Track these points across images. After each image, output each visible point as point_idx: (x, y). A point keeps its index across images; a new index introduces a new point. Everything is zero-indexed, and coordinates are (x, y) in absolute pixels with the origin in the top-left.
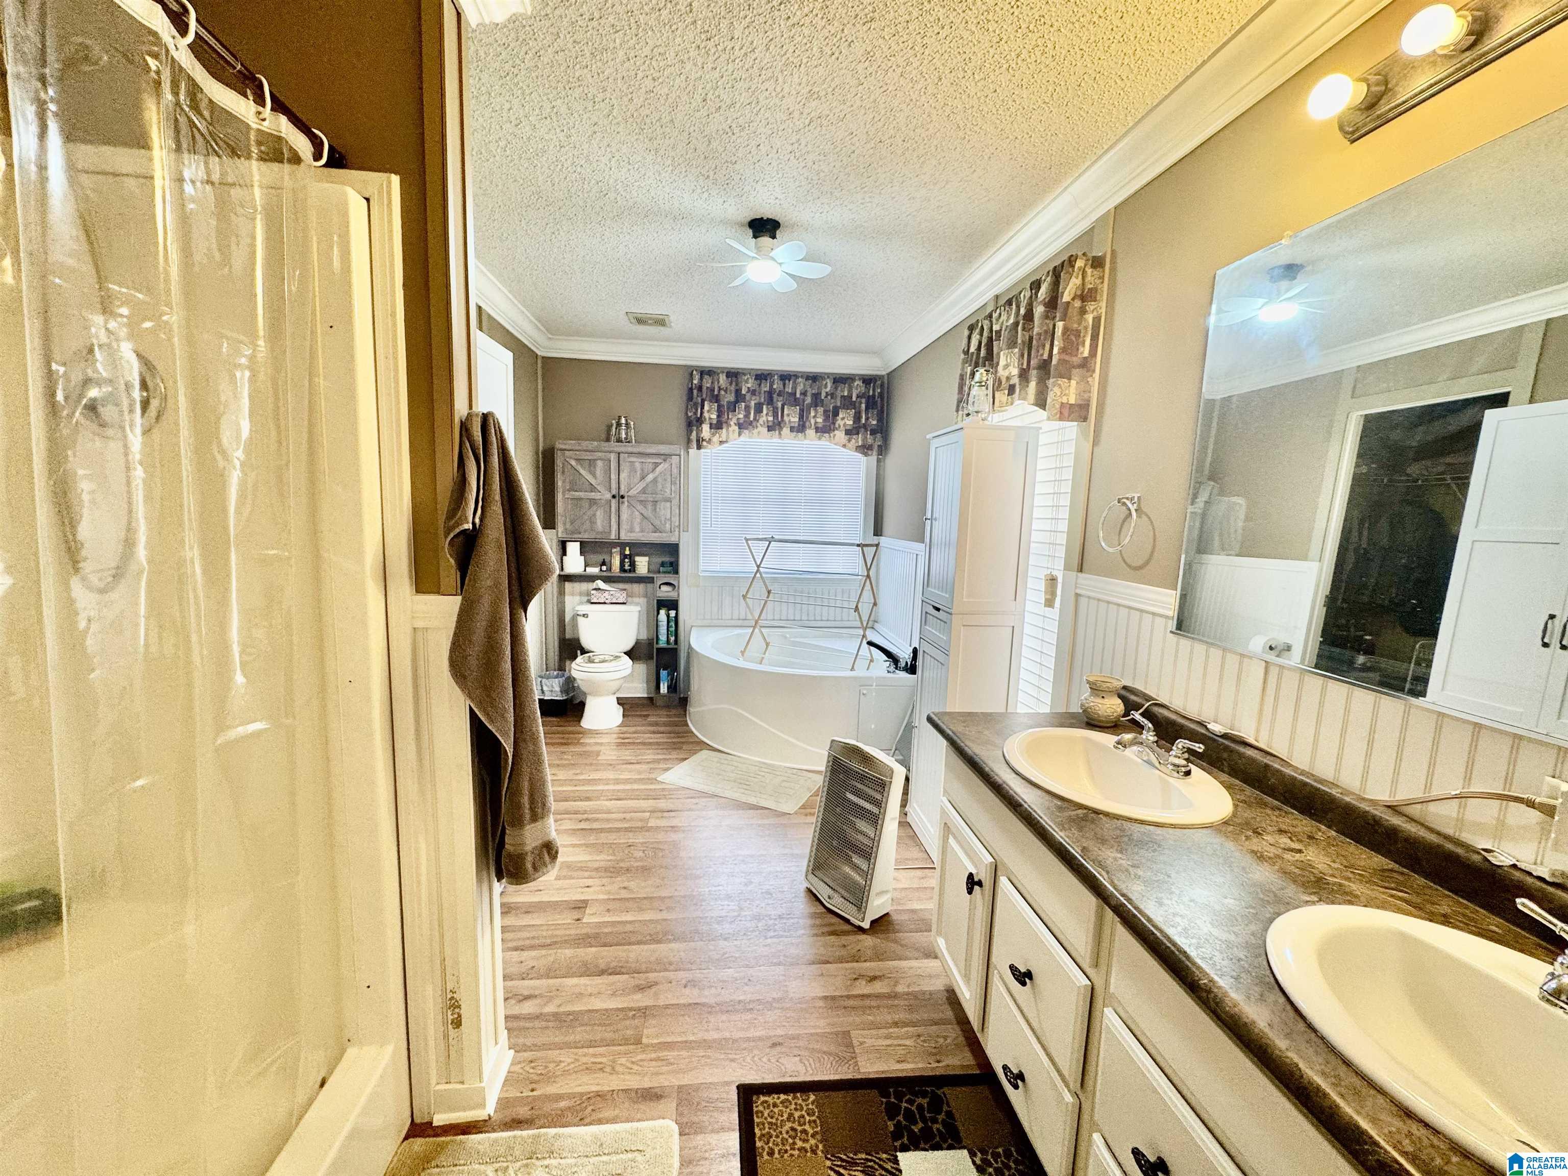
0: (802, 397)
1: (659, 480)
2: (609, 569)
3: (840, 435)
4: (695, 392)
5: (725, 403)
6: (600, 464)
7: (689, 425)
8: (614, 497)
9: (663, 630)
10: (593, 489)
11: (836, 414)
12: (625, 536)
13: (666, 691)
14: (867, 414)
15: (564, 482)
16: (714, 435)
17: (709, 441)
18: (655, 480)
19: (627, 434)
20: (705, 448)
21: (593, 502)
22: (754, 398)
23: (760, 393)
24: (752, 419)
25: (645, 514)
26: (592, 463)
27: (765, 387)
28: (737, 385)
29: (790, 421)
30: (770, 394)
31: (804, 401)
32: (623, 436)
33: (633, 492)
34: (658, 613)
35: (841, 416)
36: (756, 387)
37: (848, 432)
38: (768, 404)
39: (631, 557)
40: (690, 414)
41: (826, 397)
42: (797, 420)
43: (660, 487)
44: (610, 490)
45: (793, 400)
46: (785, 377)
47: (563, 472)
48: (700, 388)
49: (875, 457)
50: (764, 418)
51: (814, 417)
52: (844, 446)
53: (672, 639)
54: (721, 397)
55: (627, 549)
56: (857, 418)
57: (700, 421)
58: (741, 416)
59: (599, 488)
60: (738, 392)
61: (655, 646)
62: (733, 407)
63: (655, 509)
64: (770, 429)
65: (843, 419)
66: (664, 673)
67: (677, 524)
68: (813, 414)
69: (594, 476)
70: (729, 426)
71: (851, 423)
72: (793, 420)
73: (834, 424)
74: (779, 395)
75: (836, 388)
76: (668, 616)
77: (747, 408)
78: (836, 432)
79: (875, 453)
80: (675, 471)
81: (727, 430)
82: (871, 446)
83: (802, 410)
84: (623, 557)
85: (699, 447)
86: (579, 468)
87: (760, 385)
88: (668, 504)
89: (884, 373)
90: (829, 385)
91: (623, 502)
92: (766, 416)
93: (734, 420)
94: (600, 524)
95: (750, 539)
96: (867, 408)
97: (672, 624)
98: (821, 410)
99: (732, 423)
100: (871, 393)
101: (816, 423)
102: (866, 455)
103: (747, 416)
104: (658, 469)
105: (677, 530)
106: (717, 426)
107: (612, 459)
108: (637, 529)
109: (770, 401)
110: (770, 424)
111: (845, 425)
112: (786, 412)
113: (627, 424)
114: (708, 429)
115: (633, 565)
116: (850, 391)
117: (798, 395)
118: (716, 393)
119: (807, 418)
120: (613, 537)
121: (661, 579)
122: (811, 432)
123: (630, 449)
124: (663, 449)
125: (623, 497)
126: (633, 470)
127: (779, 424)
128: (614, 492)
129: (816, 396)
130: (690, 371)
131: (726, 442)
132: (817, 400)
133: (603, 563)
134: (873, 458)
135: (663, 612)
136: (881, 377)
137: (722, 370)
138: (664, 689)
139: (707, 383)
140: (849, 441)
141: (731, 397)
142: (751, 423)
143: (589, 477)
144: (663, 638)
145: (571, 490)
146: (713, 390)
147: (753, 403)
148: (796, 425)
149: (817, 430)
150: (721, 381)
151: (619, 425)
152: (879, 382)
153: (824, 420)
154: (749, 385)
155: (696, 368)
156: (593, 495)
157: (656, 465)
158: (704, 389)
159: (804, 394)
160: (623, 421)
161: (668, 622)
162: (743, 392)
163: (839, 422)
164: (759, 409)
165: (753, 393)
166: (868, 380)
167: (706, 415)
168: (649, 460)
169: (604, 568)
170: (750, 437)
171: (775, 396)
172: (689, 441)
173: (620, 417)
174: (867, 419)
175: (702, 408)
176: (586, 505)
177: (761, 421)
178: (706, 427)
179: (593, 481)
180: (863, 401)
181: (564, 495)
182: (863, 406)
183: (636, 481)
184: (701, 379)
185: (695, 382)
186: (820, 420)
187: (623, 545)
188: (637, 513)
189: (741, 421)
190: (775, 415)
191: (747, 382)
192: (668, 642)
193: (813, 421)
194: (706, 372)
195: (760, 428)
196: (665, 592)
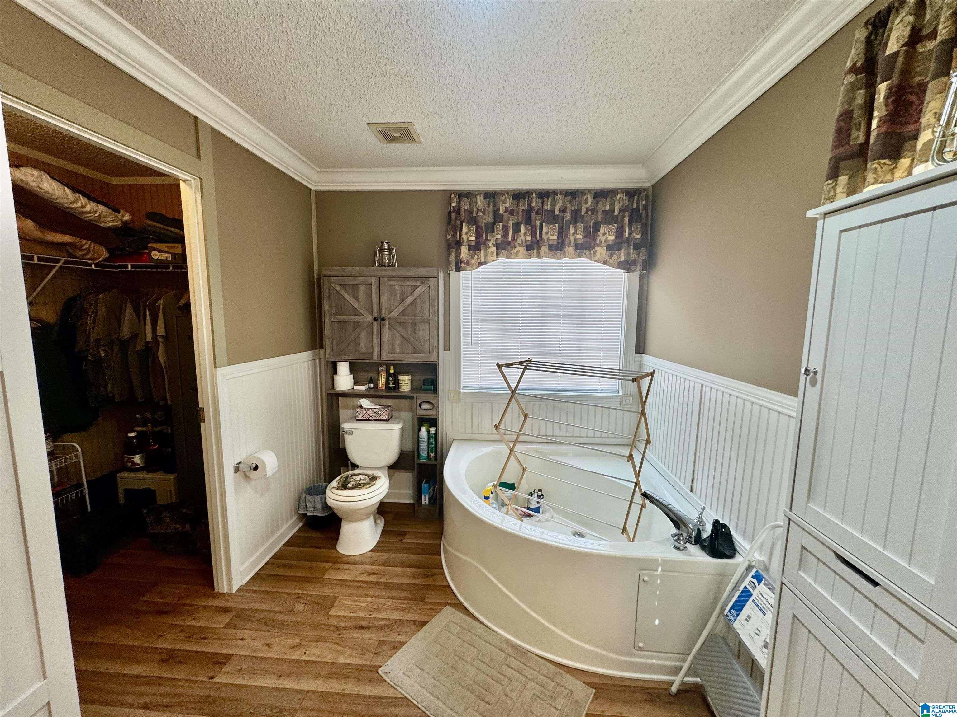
0: (561, 214)
1: (418, 301)
2: (376, 386)
3: (601, 252)
4: (453, 214)
5: (483, 224)
6: (362, 288)
7: (449, 247)
8: (375, 319)
9: (424, 446)
10: (356, 312)
11: (596, 228)
12: (386, 356)
13: (427, 503)
14: (630, 228)
15: (330, 307)
16: (472, 257)
17: (468, 263)
18: (414, 303)
19: (389, 259)
20: (464, 270)
21: (357, 325)
22: (512, 218)
23: (518, 213)
24: (510, 239)
25: (405, 336)
26: (355, 287)
27: (524, 206)
28: (495, 206)
29: (548, 239)
30: (528, 212)
31: (563, 218)
32: (386, 261)
33: (393, 314)
34: (419, 430)
35: (602, 231)
36: (514, 207)
37: (610, 248)
38: (526, 224)
39: (395, 376)
40: (449, 237)
41: (587, 212)
42: (555, 237)
43: (418, 309)
44: (372, 313)
45: (552, 218)
46: (544, 195)
47: (329, 297)
48: (458, 212)
49: (638, 273)
50: (522, 237)
51: (574, 234)
52: (605, 263)
53: (432, 455)
54: (479, 219)
55: (392, 367)
56: (619, 233)
57: (459, 243)
58: (499, 236)
59: (361, 311)
60: (496, 212)
61: (416, 462)
62: (491, 228)
63: (415, 331)
64: (529, 248)
65: (604, 234)
66: (425, 486)
67: (436, 344)
68: (572, 231)
69: (357, 299)
70: (487, 247)
71: (613, 238)
72: (551, 238)
73: (595, 240)
74: (537, 213)
75: (597, 203)
76: (428, 432)
77: (505, 228)
78: (597, 248)
79: (639, 268)
80: (433, 293)
81: (486, 252)
82: (635, 260)
83: (561, 228)
84: (388, 375)
85: (458, 269)
86: (343, 292)
87: (518, 205)
88: (427, 325)
89: (647, 185)
90: (590, 200)
91: (384, 325)
92: (524, 235)
93: (493, 241)
94: (363, 347)
95: (502, 365)
96: (630, 222)
97: (432, 441)
98: (580, 226)
99: (491, 245)
100: (635, 206)
101: (575, 240)
102: (629, 271)
103: (505, 235)
104: (417, 292)
105: (435, 351)
106: (475, 248)
107: (373, 284)
108: (398, 350)
109: (528, 220)
110: (529, 243)
111: (606, 240)
112: (544, 230)
113: (390, 250)
114: (466, 251)
115: (397, 382)
116: (612, 205)
117: (557, 213)
118: (474, 215)
119: (567, 235)
120: (375, 358)
121: (421, 397)
122: (570, 250)
123: (390, 273)
124: (422, 271)
125: (383, 319)
126: (392, 293)
127: (538, 243)
128: (376, 315)
129: (576, 214)
130: (448, 195)
131: (485, 263)
132: (576, 217)
133: (371, 381)
134: (635, 276)
135: (423, 429)
136: (645, 189)
137: (480, 192)
138: (425, 500)
139: (465, 205)
140: (611, 257)
141: (489, 218)
142: (509, 243)
143: (352, 301)
144: (424, 454)
145: (337, 314)
146: (471, 212)
147: (511, 223)
148: (555, 243)
149: (577, 247)
150: (479, 203)
151: (382, 250)
152: (644, 194)
153: (584, 237)
154: (507, 205)
155: (454, 192)
156: (356, 318)
157: (416, 287)
158: (462, 212)
159: (563, 211)
160: (386, 246)
161: (429, 438)
162: (501, 212)
163: (601, 238)
164: (517, 230)
165: (512, 213)
166: (631, 193)
167: (464, 237)
168: (408, 283)
169: (372, 385)
170: (508, 257)
171: (533, 214)
172: (449, 263)
173: (382, 243)
174: (630, 233)
175: (461, 230)
176: (350, 328)
177: (519, 241)
178: (464, 250)
179: (356, 305)
180: (627, 214)
181: (330, 319)
182: (627, 219)
183: (396, 303)
184: (459, 202)
185: (454, 205)
186: (580, 237)
187: (388, 365)
188: (397, 334)
189: (499, 241)
190: (534, 234)
191: (504, 202)
192: (428, 457)
193: (572, 238)
194: (462, 195)
195: (518, 248)
196: (425, 410)
